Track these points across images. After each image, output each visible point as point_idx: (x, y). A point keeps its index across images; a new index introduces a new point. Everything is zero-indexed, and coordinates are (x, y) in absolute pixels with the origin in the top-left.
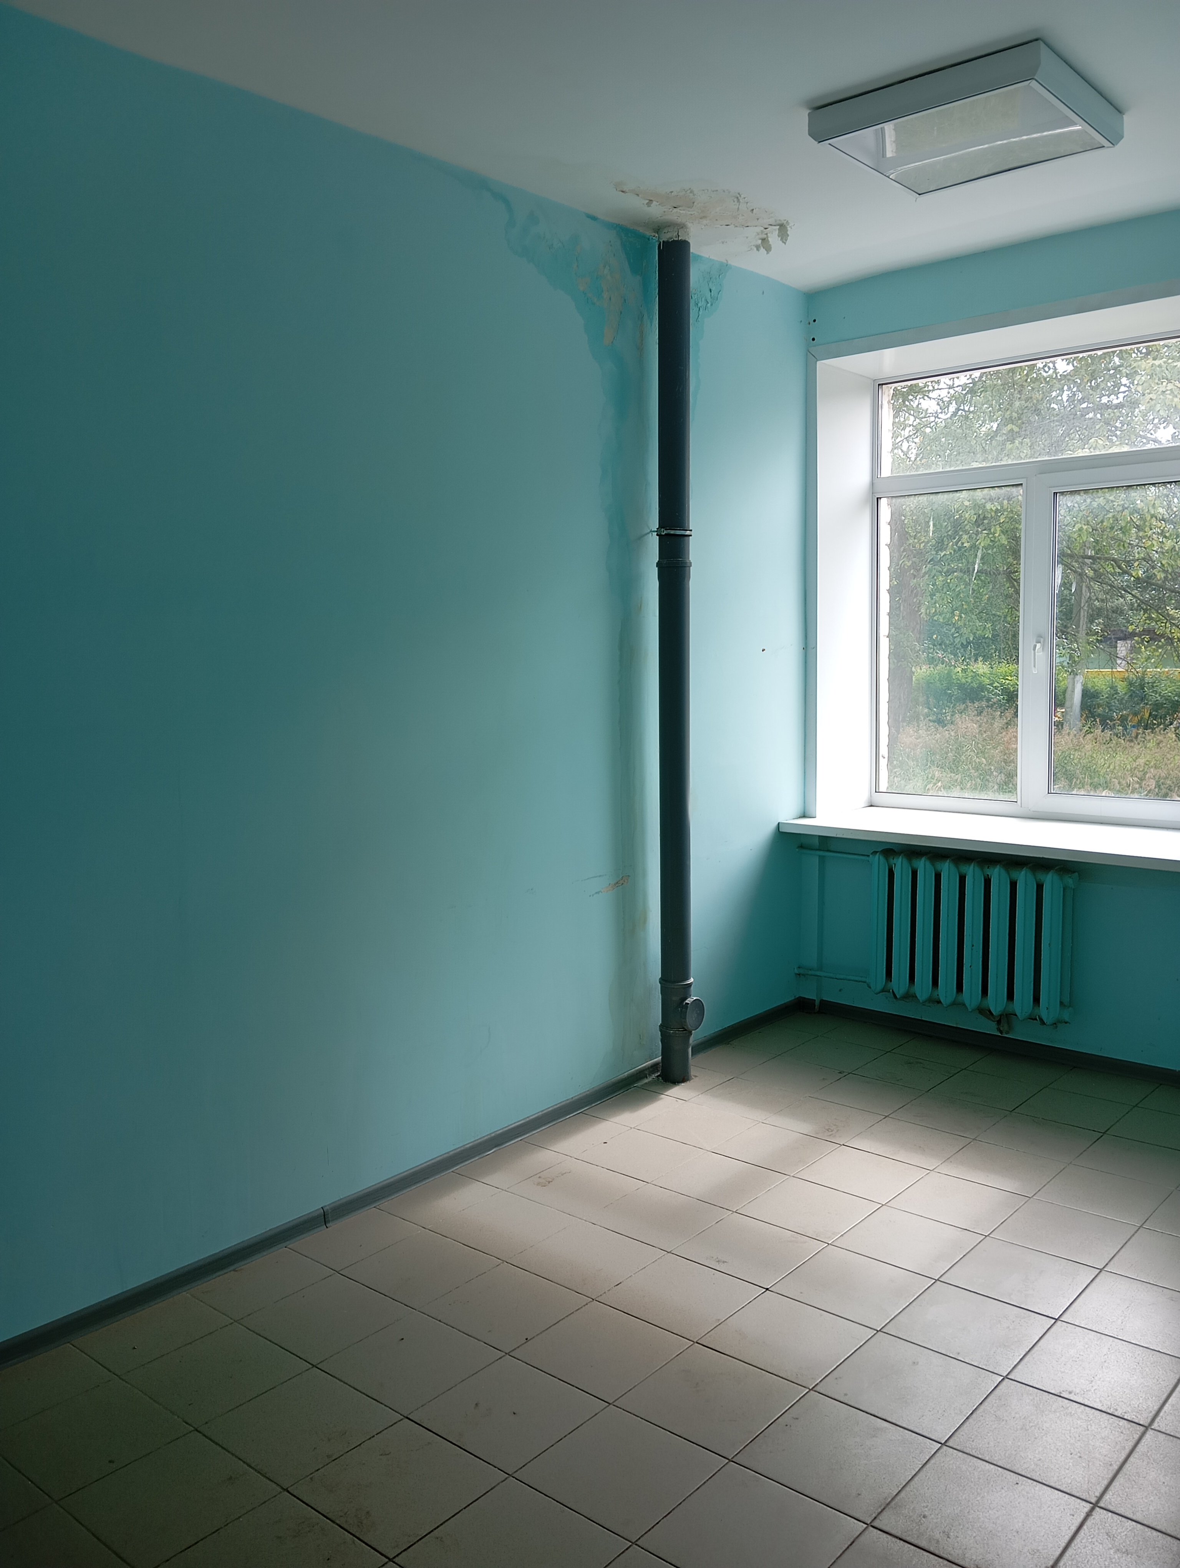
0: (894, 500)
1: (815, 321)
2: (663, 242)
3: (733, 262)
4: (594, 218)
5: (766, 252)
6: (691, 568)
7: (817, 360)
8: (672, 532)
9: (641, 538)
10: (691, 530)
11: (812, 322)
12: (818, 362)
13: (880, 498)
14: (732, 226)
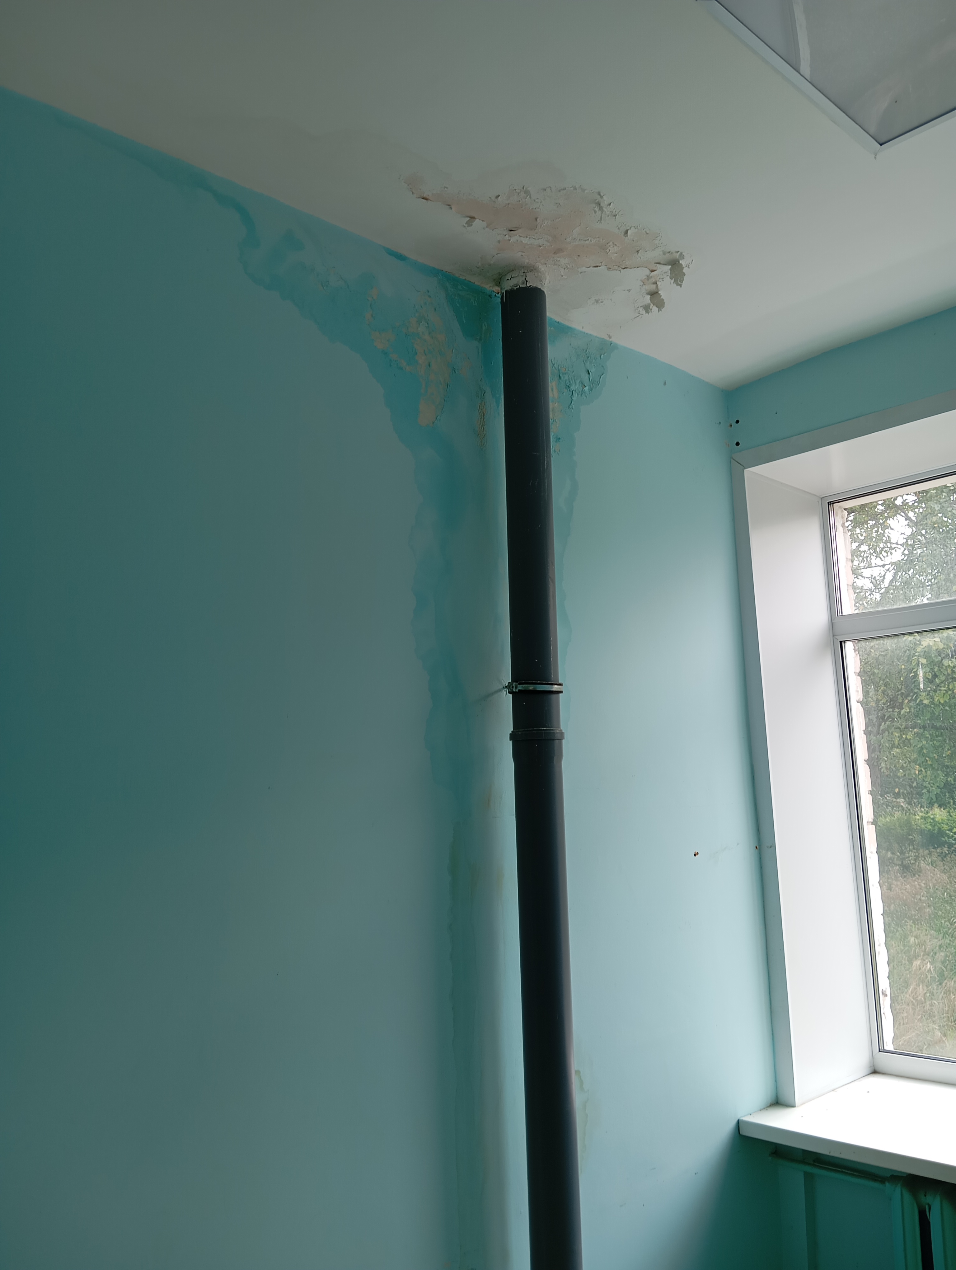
0: (863, 643)
1: (737, 422)
2: (506, 291)
3: (619, 339)
4: (401, 257)
5: (657, 309)
6: (563, 741)
7: (745, 469)
8: (531, 688)
9: (488, 697)
10: (560, 685)
11: (734, 424)
12: (745, 471)
13: (844, 641)
14: (603, 268)
